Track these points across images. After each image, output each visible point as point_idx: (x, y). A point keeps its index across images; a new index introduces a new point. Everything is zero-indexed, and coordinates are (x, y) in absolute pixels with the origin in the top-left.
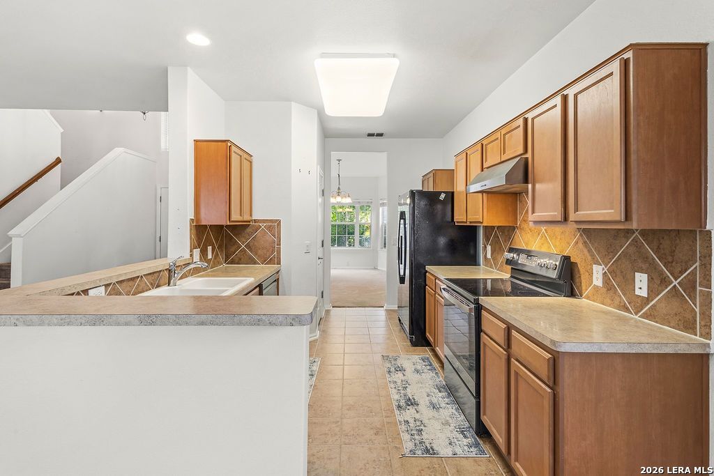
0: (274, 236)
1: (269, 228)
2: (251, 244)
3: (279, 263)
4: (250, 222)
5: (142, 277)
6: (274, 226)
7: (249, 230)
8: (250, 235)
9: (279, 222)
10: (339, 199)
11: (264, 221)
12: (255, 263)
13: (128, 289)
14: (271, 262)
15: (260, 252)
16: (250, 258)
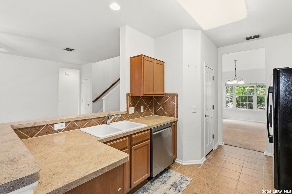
0: (175, 102)
1: (172, 98)
2: (164, 106)
3: (177, 117)
4: (163, 95)
5: (91, 119)
6: (175, 96)
7: (163, 99)
8: (164, 102)
9: (176, 95)
10: (235, 82)
11: (170, 94)
12: (166, 116)
13: (82, 124)
14: (173, 116)
15: (168, 110)
16: (164, 113)
